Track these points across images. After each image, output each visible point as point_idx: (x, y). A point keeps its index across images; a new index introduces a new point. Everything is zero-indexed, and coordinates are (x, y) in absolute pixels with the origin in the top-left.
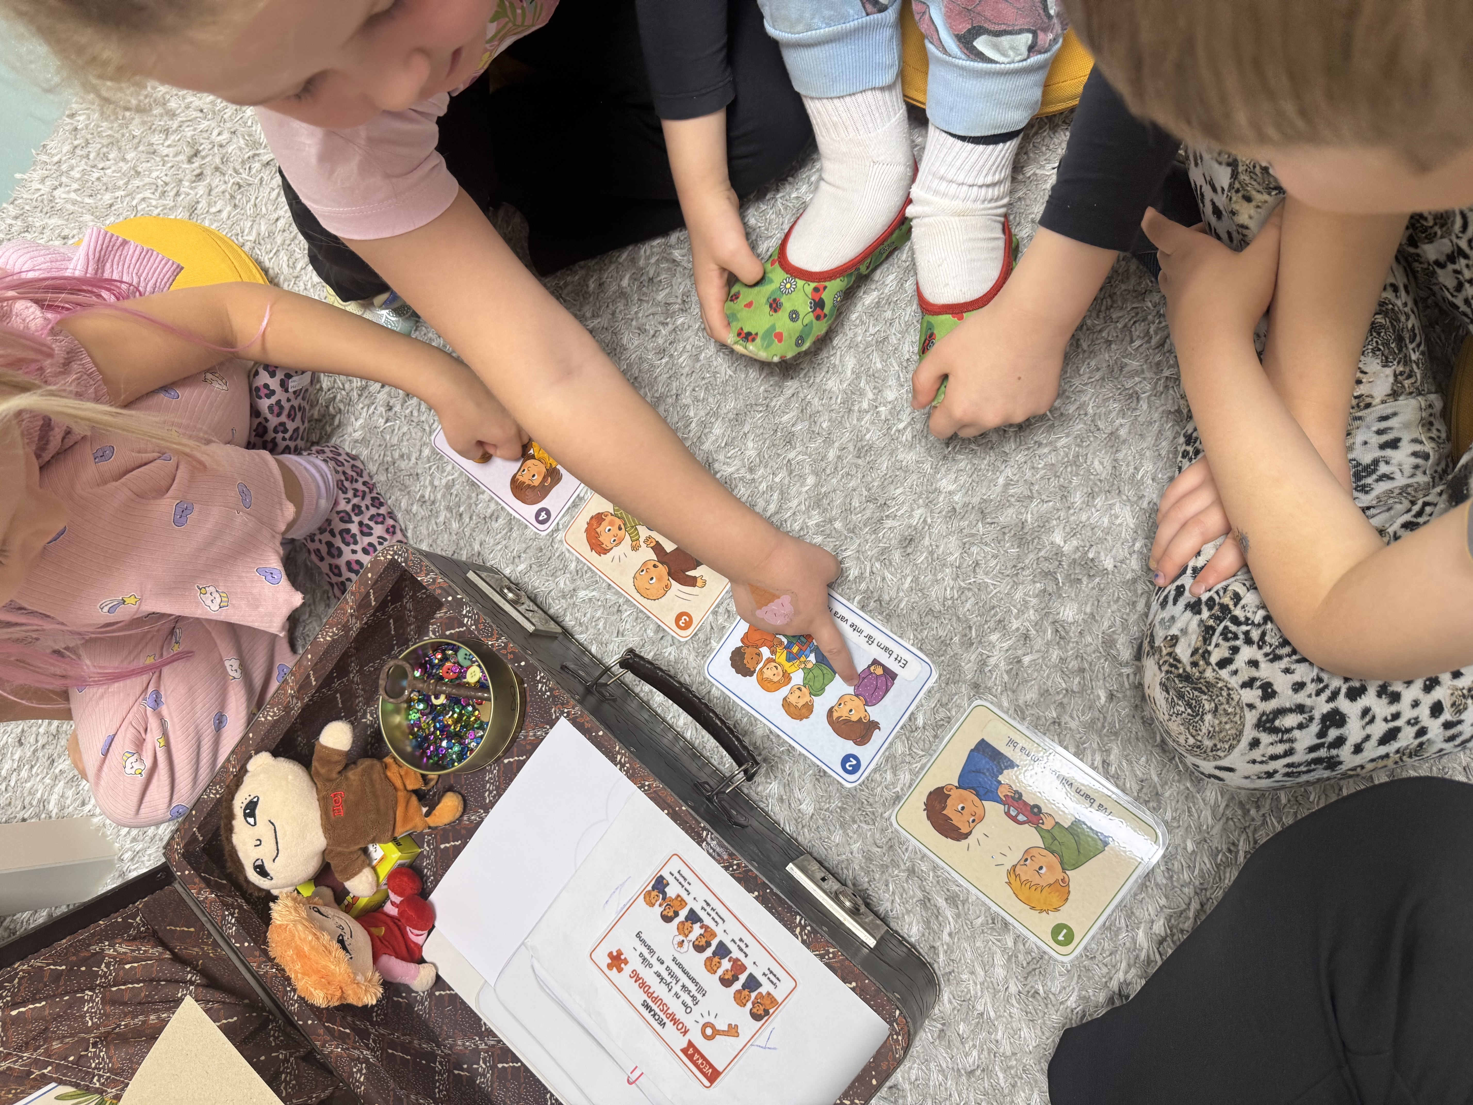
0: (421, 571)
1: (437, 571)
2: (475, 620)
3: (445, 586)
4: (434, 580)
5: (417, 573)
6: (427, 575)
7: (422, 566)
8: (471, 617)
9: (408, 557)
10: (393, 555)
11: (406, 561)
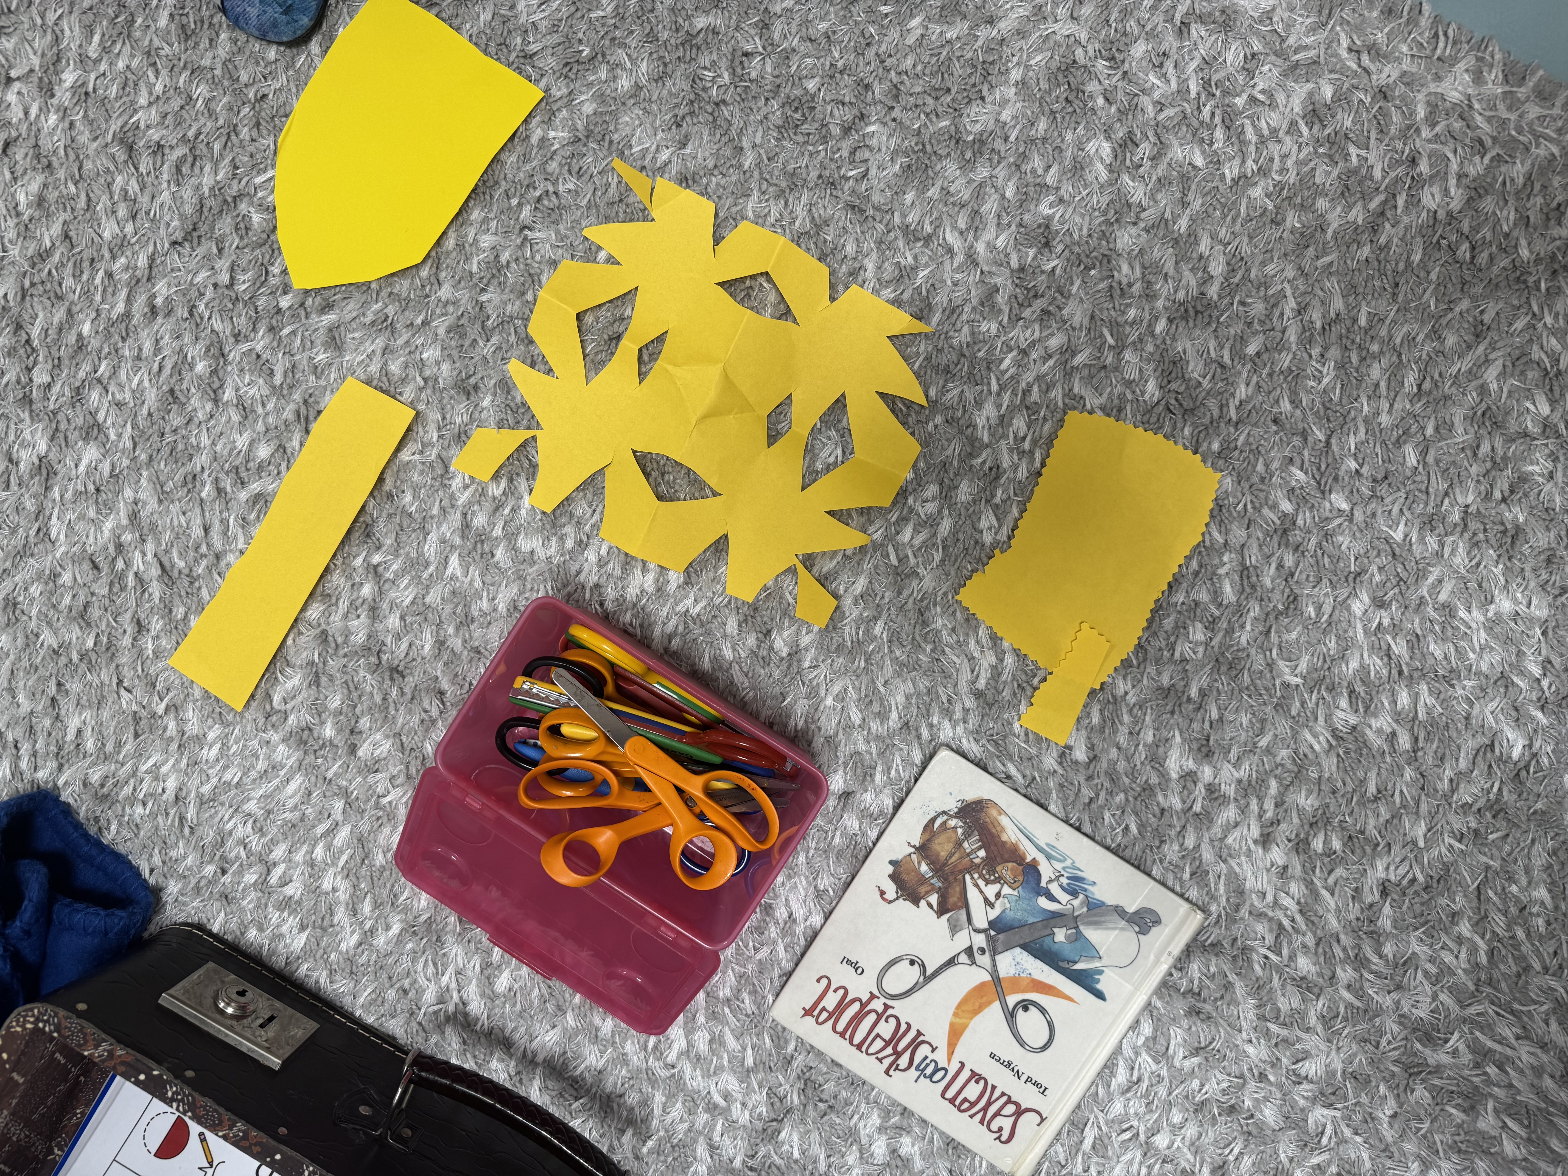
0: (86, 1041)
1: (112, 1041)
2: (189, 1104)
3: (129, 1059)
4: (111, 1054)
5: (80, 1046)
6: (96, 1047)
7: (85, 1035)
8: (182, 1100)
9: (59, 1023)
10: (35, 1023)
11: (58, 1029)
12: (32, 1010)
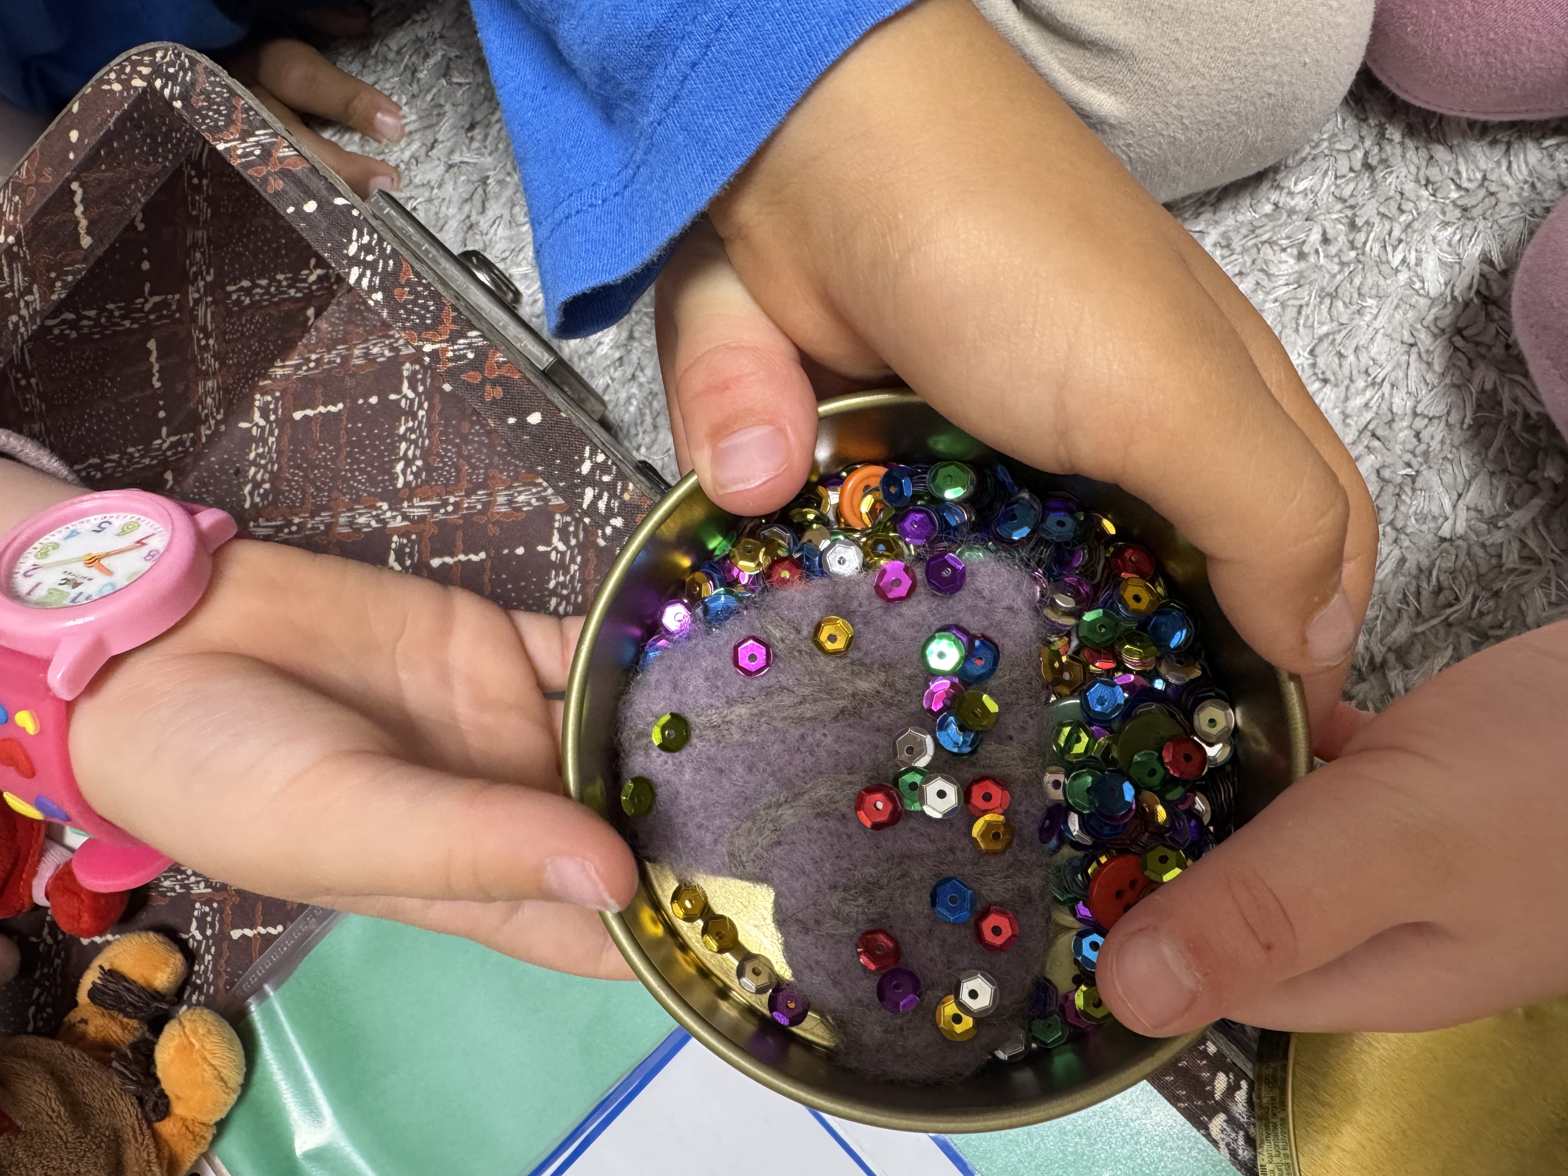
0: (230, 122)
3: (299, 168)
4: (267, 151)
5: (215, 131)
6: (245, 135)
7: (232, 108)
8: (373, 266)
9: (193, 83)
10: (149, 79)
11: (185, 97)
12: (153, 52)
